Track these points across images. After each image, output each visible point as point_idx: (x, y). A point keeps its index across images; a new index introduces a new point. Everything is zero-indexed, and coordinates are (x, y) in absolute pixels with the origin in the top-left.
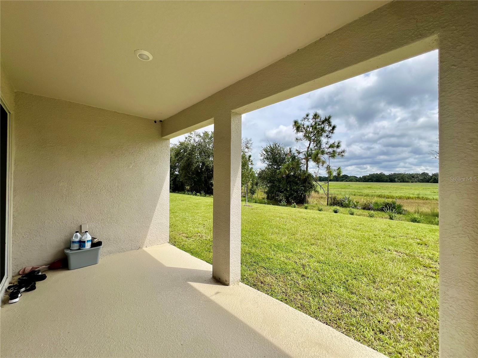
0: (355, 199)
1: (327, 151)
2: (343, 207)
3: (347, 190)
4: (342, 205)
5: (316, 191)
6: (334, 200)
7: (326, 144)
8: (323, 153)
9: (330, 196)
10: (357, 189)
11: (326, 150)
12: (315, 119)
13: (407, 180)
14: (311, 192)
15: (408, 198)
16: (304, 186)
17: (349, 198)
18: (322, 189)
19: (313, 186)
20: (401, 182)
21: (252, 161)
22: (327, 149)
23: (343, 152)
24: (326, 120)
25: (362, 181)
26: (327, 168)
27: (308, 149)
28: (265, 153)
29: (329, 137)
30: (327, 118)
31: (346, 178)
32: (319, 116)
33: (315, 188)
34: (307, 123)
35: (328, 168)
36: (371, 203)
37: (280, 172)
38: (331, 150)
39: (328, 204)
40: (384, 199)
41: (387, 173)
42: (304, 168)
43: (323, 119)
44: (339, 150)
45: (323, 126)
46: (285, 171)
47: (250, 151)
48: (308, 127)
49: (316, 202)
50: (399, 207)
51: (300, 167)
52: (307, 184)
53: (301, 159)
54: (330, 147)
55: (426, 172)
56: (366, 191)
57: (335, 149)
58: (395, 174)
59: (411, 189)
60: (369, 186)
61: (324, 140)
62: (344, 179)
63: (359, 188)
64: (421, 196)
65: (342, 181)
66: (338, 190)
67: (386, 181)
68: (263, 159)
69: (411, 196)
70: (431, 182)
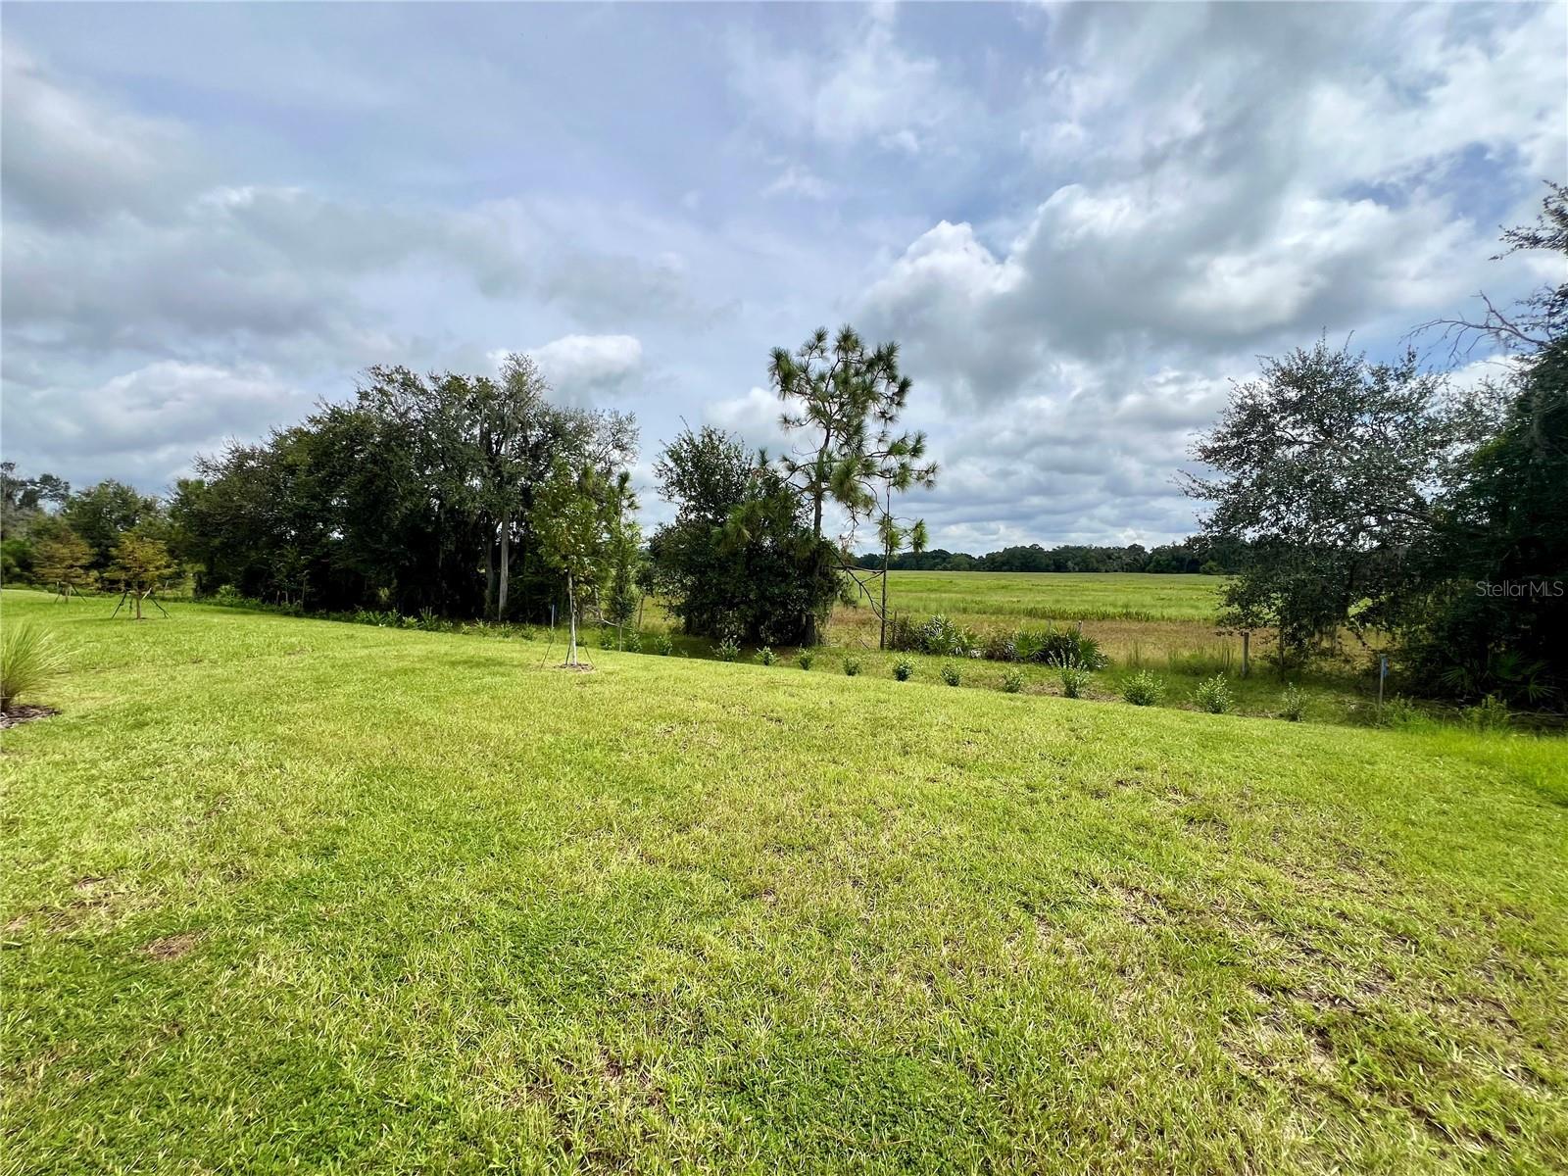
0: (962, 624)
1: (884, 467)
2: (928, 653)
3: (944, 595)
4: (927, 648)
5: (848, 602)
6: (903, 630)
7: (880, 441)
8: (868, 469)
9: (890, 617)
10: (971, 592)
11: (880, 464)
12: (846, 351)
13: (1096, 565)
14: (832, 604)
15: (1104, 617)
16: (806, 586)
17: (946, 622)
18: (864, 594)
19: (838, 584)
20: (1080, 571)
21: (631, 496)
22: (881, 459)
23: (932, 470)
24: (879, 357)
25: (984, 570)
26: (882, 523)
27: (821, 456)
28: (671, 465)
29: (890, 419)
30: (884, 351)
31: (941, 561)
32: (857, 342)
33: (845, 591)
34: (818, 365)
35: (886, 522)
36: (1011, 638)
37: (725, 534)
38: (893, 462)
39: (882, 645)
40: (1044, 622)
41: (1048, 546)
42: (807, 520)
43: (870, 353)
44: (919, 464)
45: (868, 377)
46: (740, 530)
47: (627, 458)
48: (822, 378)
49: (846, 639)
50: (1087, 650)
51: (795, 518)
52: (817, 577)
53: (797, 489)
54: (890, 453)
55: (1138, 542)
56: (996, 599)
57: (907, 459)
58: (1067, 547)
59: (1105, 590)
60: (1003, 582)
61: (872, 427)
62: (937, 564)
63: (977, 591)
64: (1133, 610)
65: (932, 568)
66: (919, 595)
67: (1046, 570)
68: (667, 487)
69: (1111, 610)
70: (1149, 572)
